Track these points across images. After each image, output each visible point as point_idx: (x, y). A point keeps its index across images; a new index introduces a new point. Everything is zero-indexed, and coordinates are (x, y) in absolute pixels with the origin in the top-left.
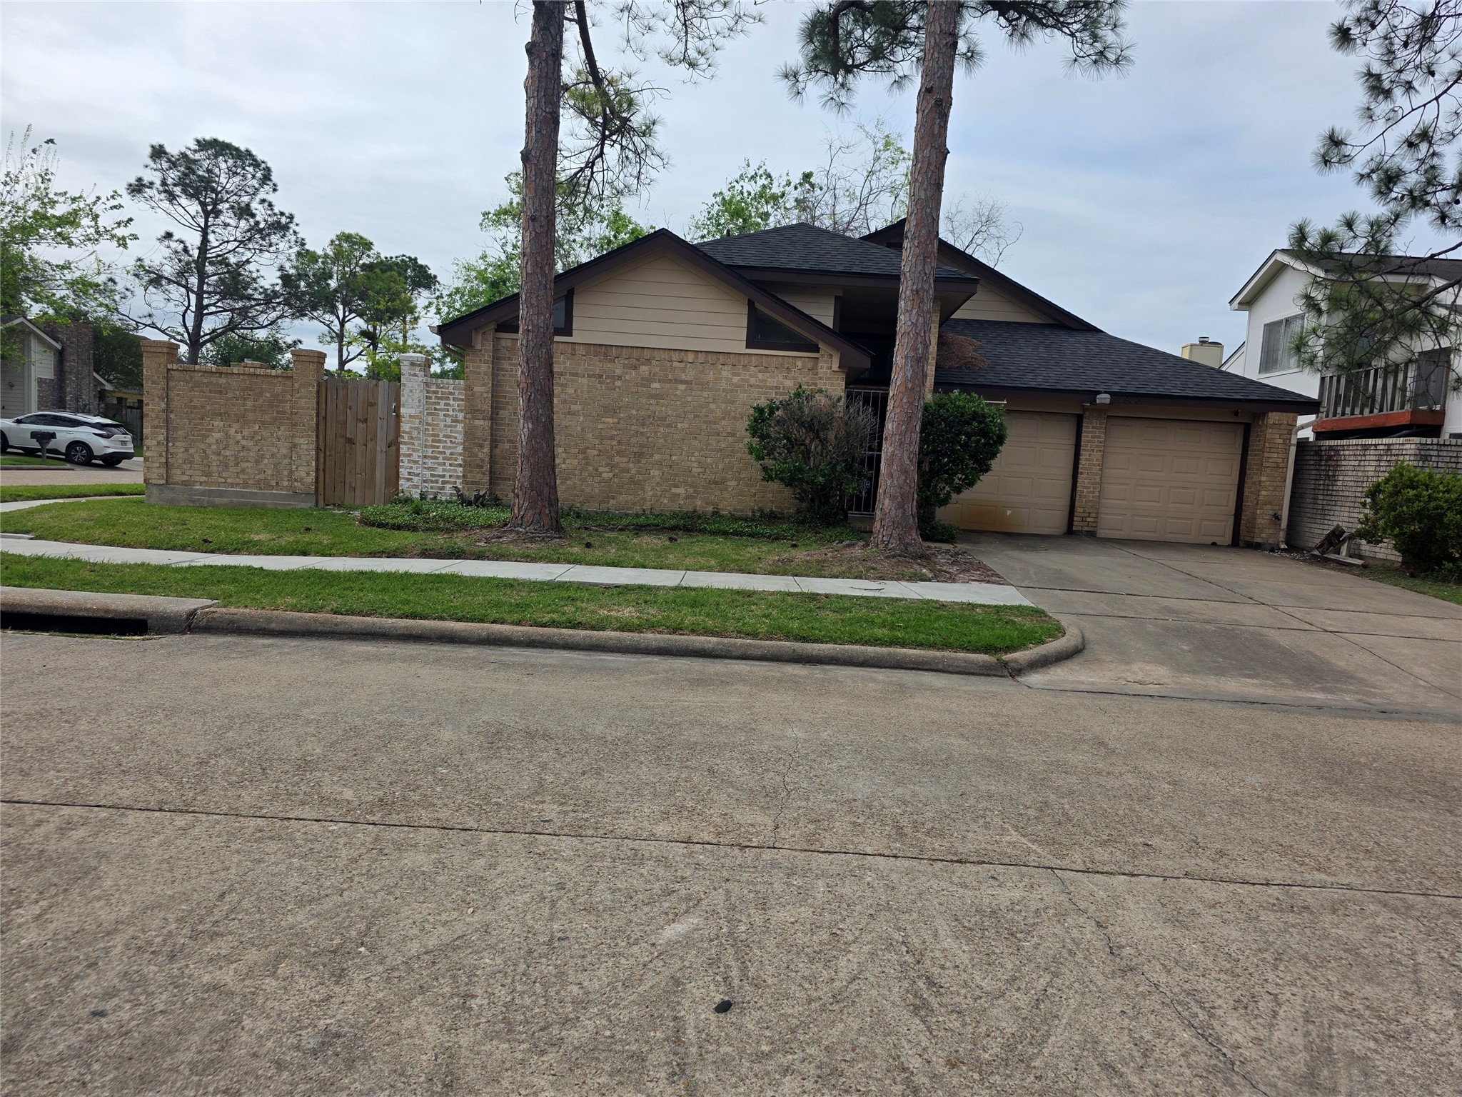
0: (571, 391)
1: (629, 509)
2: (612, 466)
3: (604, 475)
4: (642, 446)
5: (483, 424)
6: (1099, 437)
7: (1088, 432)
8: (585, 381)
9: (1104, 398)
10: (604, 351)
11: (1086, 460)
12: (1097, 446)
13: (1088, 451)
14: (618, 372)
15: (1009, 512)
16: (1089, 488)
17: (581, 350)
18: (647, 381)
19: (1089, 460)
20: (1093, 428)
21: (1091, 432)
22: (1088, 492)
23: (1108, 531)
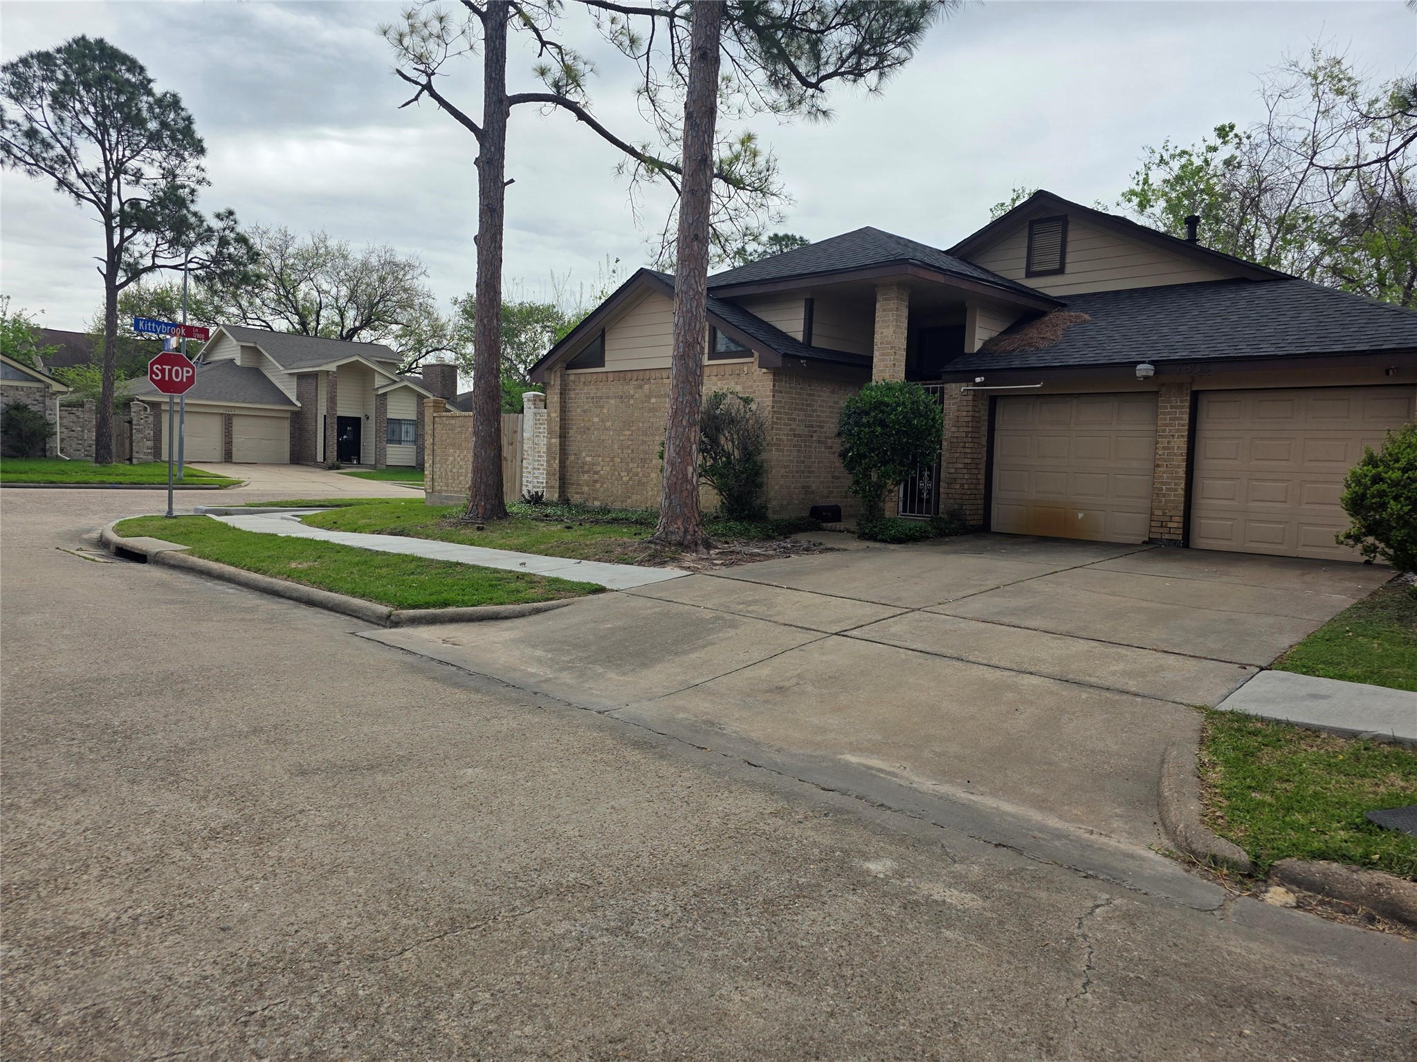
0: (605, 411)
1: (638, 507)
2: (629, 471)
3: (624, 479)
4: (645, 452)
5: (556, 441)
6: (1181, 419)
7: (1164, 413)
8: (613, 401)
9: (1144, 370)
10: (622, 375)
11: (1164, 448)
12: (1178, 431)
13: (1166, 437)
14: (632, 392)
15: (1080, 515)
16: (1169, 484)
17: (611, 377)
18: (649, 397)
19: (1168, 448)
20: (1172, 407)
21: (1169, 413)
22: (1168, 489)
23: (1210, 541)
